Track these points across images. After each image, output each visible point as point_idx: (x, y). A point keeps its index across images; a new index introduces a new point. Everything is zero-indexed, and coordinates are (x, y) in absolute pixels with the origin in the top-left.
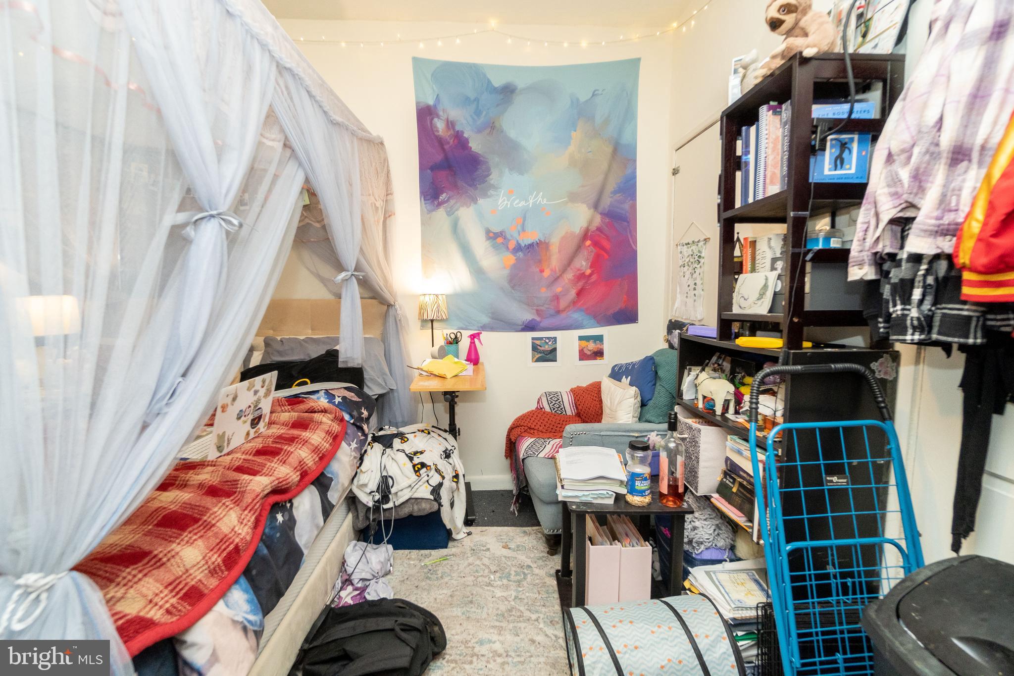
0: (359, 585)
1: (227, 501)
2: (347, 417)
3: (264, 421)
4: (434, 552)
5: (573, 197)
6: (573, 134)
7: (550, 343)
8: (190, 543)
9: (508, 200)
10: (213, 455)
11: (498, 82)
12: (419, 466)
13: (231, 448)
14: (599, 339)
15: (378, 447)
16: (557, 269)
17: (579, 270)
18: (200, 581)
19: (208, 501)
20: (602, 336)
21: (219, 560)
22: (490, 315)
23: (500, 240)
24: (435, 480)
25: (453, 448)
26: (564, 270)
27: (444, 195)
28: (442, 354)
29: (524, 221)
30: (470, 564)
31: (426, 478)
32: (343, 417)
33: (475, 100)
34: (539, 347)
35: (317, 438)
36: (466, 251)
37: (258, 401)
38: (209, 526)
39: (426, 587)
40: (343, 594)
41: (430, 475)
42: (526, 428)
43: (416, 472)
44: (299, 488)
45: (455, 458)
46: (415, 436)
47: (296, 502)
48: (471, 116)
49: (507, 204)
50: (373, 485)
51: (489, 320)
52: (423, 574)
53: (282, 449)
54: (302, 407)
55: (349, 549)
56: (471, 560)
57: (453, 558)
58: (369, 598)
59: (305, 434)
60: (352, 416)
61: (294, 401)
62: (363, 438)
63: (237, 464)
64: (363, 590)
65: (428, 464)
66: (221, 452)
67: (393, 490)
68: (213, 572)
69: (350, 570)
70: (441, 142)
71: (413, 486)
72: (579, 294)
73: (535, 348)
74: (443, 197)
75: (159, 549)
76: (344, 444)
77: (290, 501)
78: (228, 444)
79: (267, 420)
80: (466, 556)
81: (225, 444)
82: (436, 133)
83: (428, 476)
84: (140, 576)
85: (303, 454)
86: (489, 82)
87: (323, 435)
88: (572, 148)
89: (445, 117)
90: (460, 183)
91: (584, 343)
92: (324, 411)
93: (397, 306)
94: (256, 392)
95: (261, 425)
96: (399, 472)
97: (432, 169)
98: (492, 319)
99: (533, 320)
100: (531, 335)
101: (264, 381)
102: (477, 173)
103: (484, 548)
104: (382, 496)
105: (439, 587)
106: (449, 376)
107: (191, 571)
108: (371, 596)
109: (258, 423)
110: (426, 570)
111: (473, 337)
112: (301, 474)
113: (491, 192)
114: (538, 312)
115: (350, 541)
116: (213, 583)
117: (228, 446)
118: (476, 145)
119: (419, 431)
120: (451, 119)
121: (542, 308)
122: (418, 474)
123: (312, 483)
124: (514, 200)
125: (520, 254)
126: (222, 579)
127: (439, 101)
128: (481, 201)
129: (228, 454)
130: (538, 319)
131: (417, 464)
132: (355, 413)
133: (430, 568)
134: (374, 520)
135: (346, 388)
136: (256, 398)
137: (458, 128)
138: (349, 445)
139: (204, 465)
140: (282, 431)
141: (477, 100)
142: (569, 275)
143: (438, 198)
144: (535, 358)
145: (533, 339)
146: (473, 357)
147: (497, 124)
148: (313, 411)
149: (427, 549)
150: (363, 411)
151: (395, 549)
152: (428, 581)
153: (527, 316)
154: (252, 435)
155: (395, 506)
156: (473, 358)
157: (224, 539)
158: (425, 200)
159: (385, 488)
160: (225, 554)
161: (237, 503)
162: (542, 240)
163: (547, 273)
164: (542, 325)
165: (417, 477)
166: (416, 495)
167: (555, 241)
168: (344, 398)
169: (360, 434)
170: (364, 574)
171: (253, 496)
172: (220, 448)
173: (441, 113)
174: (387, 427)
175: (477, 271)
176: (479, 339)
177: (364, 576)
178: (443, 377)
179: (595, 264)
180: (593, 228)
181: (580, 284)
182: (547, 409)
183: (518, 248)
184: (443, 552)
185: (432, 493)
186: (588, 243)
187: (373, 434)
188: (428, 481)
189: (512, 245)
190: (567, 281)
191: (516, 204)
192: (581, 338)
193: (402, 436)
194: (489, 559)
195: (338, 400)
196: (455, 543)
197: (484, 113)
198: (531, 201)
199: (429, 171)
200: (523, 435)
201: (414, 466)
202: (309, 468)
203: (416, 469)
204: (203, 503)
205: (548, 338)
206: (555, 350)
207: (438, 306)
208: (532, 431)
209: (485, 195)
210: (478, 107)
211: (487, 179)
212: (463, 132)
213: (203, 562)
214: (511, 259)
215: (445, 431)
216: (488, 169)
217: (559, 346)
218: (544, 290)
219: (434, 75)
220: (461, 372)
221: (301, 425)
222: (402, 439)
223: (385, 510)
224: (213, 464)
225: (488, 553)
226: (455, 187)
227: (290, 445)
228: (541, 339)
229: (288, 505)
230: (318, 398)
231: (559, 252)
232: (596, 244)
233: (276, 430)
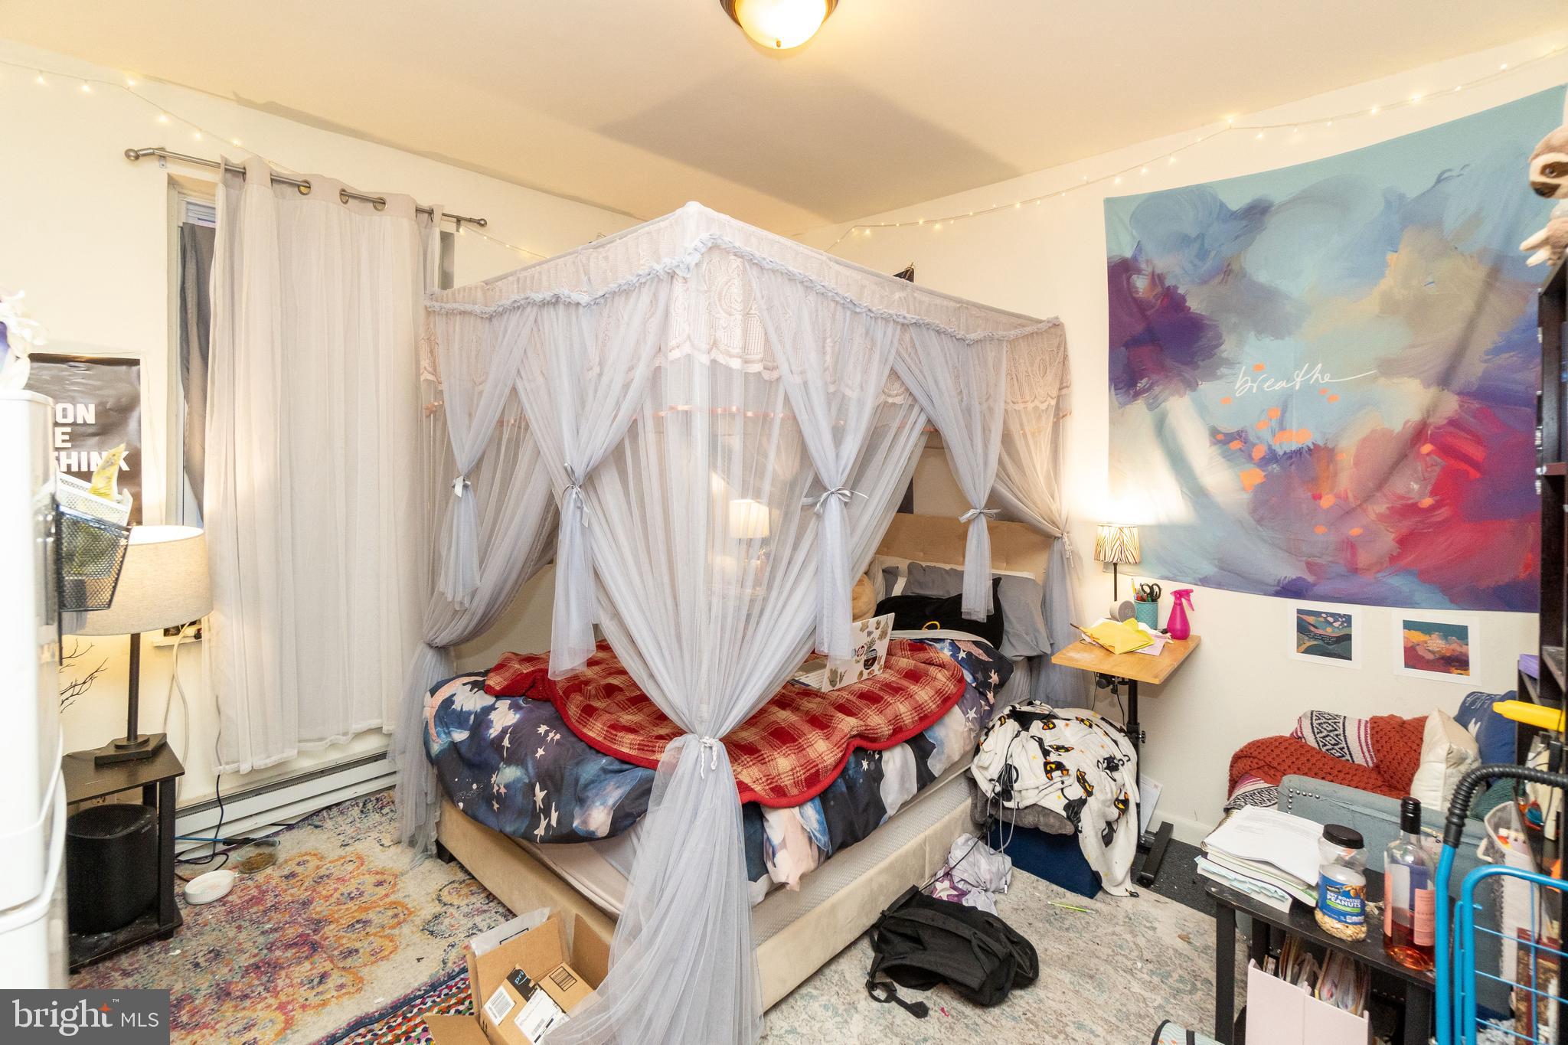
0: (960, 885)
1: (820, 733)
2: (968, 677)
3: (879, 663)
4: (1069, 894)
5: (1390, 367)
6: (1391, 257)
7: (1336, 624)
8: (786, 756)
9: (1253, 381)
10: (826, 688)
11: (1236, 202)
12: (1053, 766)
13: (843, 684)
14: (1461, 633)
15: (1012, 725)
16: (1350, 495)
17: (1401, 497)
18: (786, 786)
19: (806, 727)
20: (1465, 628)
21: (803, 777)
22: (1216, 562)
23: (1236, 445)
24: (1075, 792)
25: (1126, 759)
26: (1368, 498)
27: (1144, 381)
28: (1125, 613)
29: (1284, 412)
30: (1114, 934)
31: (1060, 786)
32: (962, 677)
33: (1198, 237)
34: (1312, 629)
35: (924, 694)
36: (1178, 461)
37: (872, 642)
38: (801, 749)
39: (1041, 930)
40: (938, 885)
41: (1067, 783)
42: (1262, 763)
43: (1047, 772)
44: (889, 743)
45: (1126, 774)
46: (1067, 725)
47: (886, 755)
48: (1192, 262)
49: (1251, 388)
50: (995, 771)
51: (1216, 570)
52: (1044, 914)
53: (882, 698)
54: (922, 655)
55: (961, 840)
56: (1118, 929)
57: (1095, 915)
58: (965, 904)
59: (913, 688)
60: (975, 679)
61: (918, 646)
62: (987, 708)
63: (841, 701)
64: (963, 894)
65: (1067, 767)
66: (834, 686)
67: (1016, 786)
68: (796, 784)
69: (952, 863)
70: (1141, 306)
71: (1041, 788)
72: (1403, 542)
73: (1303, 628)
74: (1142, 383)
75: (766, 752)
76: (956, 709)
77: (880, 753)
78: (841, 680)
79: (882, 662)
80: (1116, 920)
81: (838, 680)
82: (1135, 295)
83: (1063, 783)
84: (751, 763)
85: (903, 709)
86: (1222, 205)
87: (932, 692)
88: (1387, 283)
89: (1150, 269)
90: (1168, 362)
91: (1417, 637)
92: (942, 666)
93: (1066, 539)
94: (869, 634)
95: (876, 667)
96: (1027, 766)
97: (1127, 345)
98: (1222, 568)
99: (1299, 579)
100: (1293, 605)
101: (878, 623)
102: (1200, 343)
103: (1148, 925)
104: (1003, 789)
105: (1058, 939)
106: (1118, 650)
107: (782, 776)
108: (967, 902)
109: (872, 664)
110: (1051, 912)
111: (1180, 595)
112: (894, 730)
113: (1223, 370)
114: (1310, 566)
115: (964, 831)
116: (794, 791)
117: (840, 682)
118: (1195, 304)
119: (1077, 718)
120: (1158, 271)
121: (1318, 561)
122: (1049, 775)
123: (908, 742)
124: (1265, 381)
125: (1275, 468)
126: (801, 792)
127: (1141, 249)
128: (1204, 387)
129: (839, 690)
130: (1310, 579)
131: (1052, 763)
132: (980, 676)
133: (1058, 912)
134: (991, 816)
135: (975, 643)
136: (869, 639)
137: (1169, 282)
138: (965, 713)
139: (817, 695)
140: (894, 679)
141: (1201, 237)
142: (1379, 507)
143: (1135, 386)
144: (1304, 647)
145: (1299, 611)
146: (1178, 626)
147: (1235, 267)
148: (931, 664)
149: (1061, 887)
150: (992, 674)
151: (1013, 864)
152: (1047, 925)
153: (1288, 571)
154: (865, 676)
155: (1018, 809)
156: (1179, 630)
157: (810, 762)
158: (1115, 390)
159: (1008, 777)
160: (808, 774)
161: (827, 738)
162: (1321, 443)
163: (1327, 501)
164: (1321, 589)
165: (1048, 780)
166: (1044, 803)
167: (1348, 446)
168: (969, 654)
169: (983, 703)
170: (966, 875)
171: (842, 735)
172: (833, 682)
173: (1143, 266)
174: (1038, 702)
175: (1197, 493)
176: (1189, 600)
177: (965, 876)
178: (1108, 651)
179: (1445, 488)
180: (1439, 419)
181: (1406, 525)
182: (1311, 740)
183: (1271, 457)
184: (1084, 901)
185: (1067, 808)
186: (1427, 448)
187: (1014, 707)
188: (1062, 789)
189: (1259, 452)
190: (1373, 517)
191: (1268, 387)
192: (1408, 625)
193: (1048, 720)
194: (1149, 941)
195: (962, 655)
196: (1108, 899)
197: (1213, 254)
198: (1299, 380)
199: (1123, 349)
200: (1253, 773)
201: (1046, 764)
202: (906, 725)
203: (1048, 768)
204: (802, 728)
205: (1332, 615)
206: (1348, 638)
207: (1122, 544)
208: (1272, 772)
209: (1211, 375)
210: (1203, 244)
211: (1216, 350)
212: (1176, 288)
213: (791, 773)
214: (1257, 476)
215: (1121, 730)
216: (1219, 337)
217: (1356, 632)
218: (1321, 530)
219: (1134, 217)
220: (1142, 647)
221: (914, 676)
222: (1045, 724)
223: (1004, 808)
224: (823, 696)
225: (1151, 933)
226: (1161, 368)
227: (894, 696)
228: (1318, 614)
229: (877, 756)
230: (942, 649)
231: (1356, 464)
232: (1445, 450)
233: (889, 676)
